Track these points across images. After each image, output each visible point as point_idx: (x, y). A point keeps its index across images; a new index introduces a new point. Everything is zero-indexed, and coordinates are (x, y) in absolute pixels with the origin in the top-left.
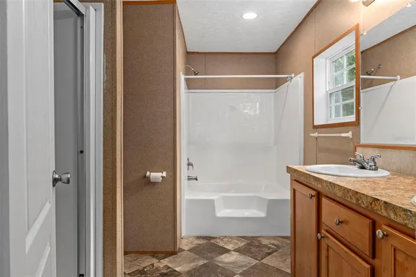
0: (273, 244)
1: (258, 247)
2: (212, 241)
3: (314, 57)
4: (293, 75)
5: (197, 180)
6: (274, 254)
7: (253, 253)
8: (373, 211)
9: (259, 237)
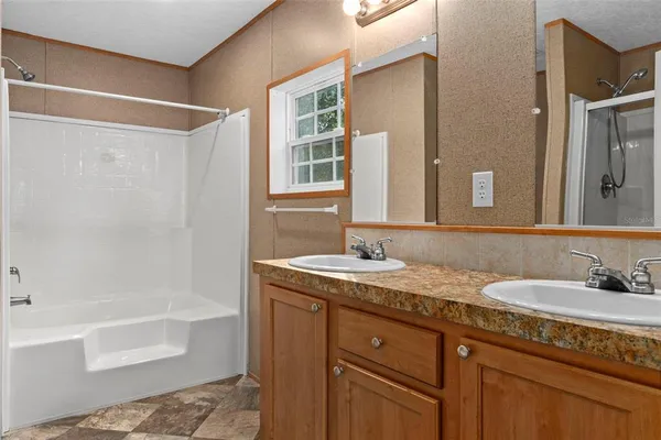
0: (204, 399)
1: (178, 411)
2: (81, 425)
3: (270, 87)
4: (228, 110)
5: (28, 302)
6: (211, 416)
7: (172, 426)
8: (444, 319)
9: (175, 393)
